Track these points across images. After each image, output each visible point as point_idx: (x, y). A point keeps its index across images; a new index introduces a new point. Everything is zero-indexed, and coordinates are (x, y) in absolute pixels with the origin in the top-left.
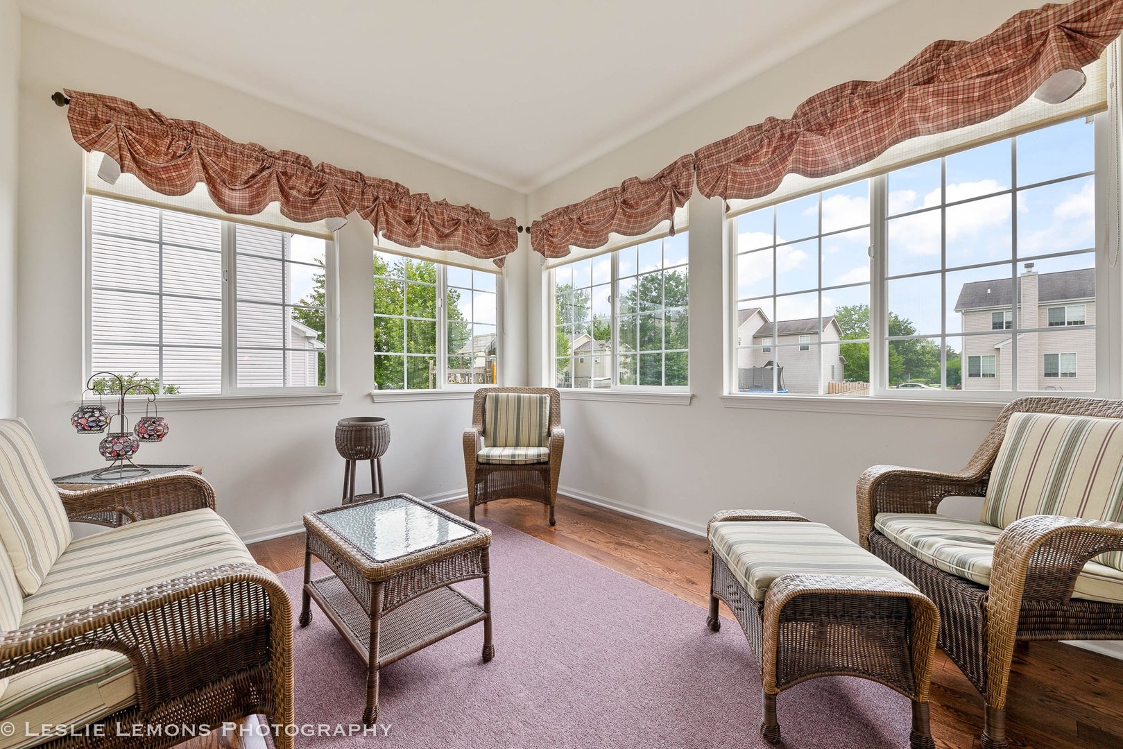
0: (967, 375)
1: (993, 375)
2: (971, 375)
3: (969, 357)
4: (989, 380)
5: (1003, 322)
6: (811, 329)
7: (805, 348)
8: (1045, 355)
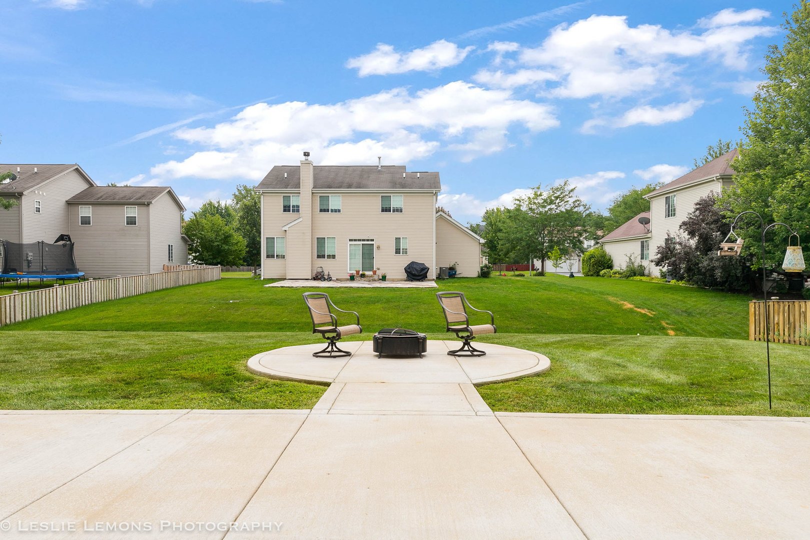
0: (265, 256)
1: (283, 257)
2: (268, 257)
3: (267, 238)
4: (280, 261)
5: (290, 206)
6: (140, 198)
7: (131, 221)
8: (318, 238)
